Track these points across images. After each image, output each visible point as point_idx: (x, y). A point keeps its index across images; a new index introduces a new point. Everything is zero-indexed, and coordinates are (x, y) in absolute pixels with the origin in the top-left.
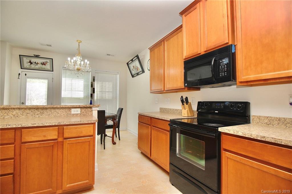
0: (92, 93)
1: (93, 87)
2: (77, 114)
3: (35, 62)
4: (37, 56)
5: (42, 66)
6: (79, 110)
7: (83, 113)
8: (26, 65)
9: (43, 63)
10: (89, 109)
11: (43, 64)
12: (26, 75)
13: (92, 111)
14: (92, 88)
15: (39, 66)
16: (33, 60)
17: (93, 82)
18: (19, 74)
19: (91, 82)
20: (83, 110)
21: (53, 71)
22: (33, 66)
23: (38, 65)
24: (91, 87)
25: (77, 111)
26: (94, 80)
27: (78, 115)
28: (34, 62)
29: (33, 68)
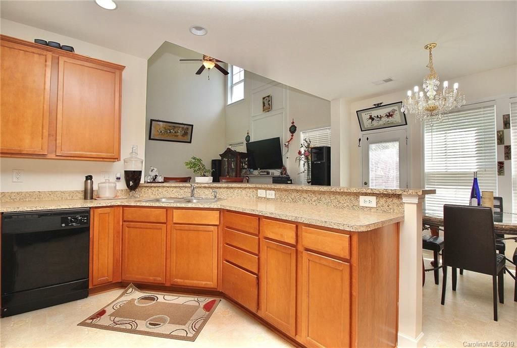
0: (502, 159)
1: (506, 144)
2: (371, 208)
3: (378, 116)
4: (378, 104)
5: (387, 120)
6: (373, 199)
7: (382, 206)
8: (367, 123)
9: (389, 113)
10: (396, 201)
11: (389, 115)
12: (368, 139)
13: (402, 204)
14: (502, 146)
15: (385, 120)
16: (374, 113)
17: (505, 131)
18: (360, 140)
19: (498, 132)
20: (382, 201)
21: (406, 124)
22: (375, 123)
23: (382, 119)
24: (498, 144)
25: (370, 202)
26: (507, 124)
27: (372, 210)
28: (376, 116)
29: (376, 126)
